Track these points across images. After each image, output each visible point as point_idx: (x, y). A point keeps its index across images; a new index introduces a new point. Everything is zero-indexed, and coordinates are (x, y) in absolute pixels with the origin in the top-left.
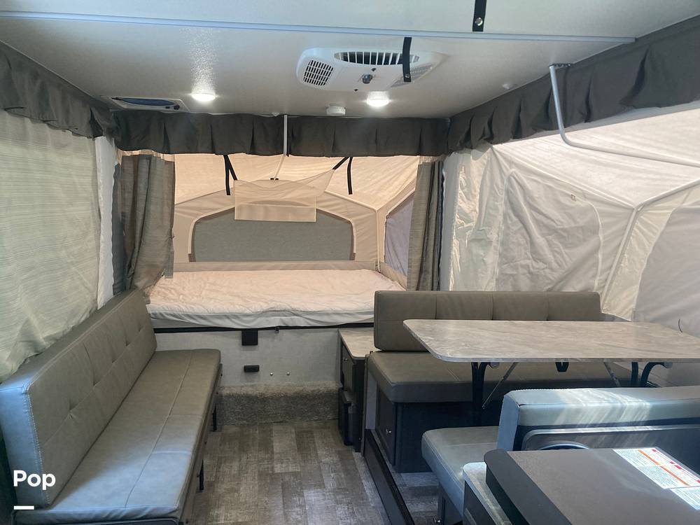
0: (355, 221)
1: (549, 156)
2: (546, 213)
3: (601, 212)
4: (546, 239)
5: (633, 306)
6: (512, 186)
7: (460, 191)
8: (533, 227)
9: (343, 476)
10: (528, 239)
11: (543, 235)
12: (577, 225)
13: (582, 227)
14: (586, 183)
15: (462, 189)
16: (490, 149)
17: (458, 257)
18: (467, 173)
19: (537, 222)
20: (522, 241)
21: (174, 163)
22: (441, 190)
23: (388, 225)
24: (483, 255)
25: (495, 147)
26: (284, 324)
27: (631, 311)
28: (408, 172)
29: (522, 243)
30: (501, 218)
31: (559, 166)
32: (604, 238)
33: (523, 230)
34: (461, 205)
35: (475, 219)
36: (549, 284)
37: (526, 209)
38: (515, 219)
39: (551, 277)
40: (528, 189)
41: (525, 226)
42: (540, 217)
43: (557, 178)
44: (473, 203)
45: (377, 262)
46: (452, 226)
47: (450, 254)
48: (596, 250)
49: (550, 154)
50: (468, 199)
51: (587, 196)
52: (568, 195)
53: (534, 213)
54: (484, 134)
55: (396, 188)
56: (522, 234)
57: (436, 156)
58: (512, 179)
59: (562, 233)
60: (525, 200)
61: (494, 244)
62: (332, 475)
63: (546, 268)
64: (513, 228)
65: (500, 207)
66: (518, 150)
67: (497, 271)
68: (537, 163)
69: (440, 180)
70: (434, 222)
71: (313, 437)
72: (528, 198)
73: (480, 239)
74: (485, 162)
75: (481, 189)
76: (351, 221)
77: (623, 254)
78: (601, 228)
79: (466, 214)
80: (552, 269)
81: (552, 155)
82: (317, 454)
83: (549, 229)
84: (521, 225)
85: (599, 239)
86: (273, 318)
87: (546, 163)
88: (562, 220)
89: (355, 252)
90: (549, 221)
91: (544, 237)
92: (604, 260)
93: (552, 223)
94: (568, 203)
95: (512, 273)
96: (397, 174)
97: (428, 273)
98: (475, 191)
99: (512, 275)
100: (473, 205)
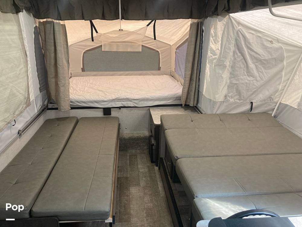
0: (161, 51)
1: (261, 20)
2: (256, 51)
3: (286, 50)
4: (255, 65)
5: (298, 100)
6: (239, 37)
7: (211, 39)
8: (249, 58)
9: (149, 180)
10: (246, 65)
11: (253, 63)
12: (272, 57)
13: (275, 58)
14: (280, 34)
15: (212, 37)
16: (228, 16)
17: (209, 73)
18: (215, 28)
19: (251, 56)
20: (242, 66)
21: (65, 25)
22: (201, 37)
23: (176, 53)
24: (222, 73)
25: (231, 14)
26: (123, 105)
27: (297, 103)
28: (186, 26)
29: (242, 67)
30: (231, 54)
31: (266, 25)
32: (287, 63)
33: (243, 60)
34: (211, 46)
35: (218, 54)
36: (255, 88)
37: (245, 49)
38: (239, 54)
39: (256, 85)
40: (247, 38)
41: (245, 59)
42: (253, 53)
43: (263, 31)
44: (218, 45)
45: (171, 71)
46: (206, 57)
47: (205, 72)
48: (281, 70)
49: (261, 19)
50: (215, 43)
51: (279, 41)
52: (269, 41)
53: (249, 51)
54: (225, 8)
55: (180, 34)
56: (243, 63)
57: (199, 19)
58: (239, 32)
59: (264, 61)
60: (245, 44)
61: (228, 67)
62: (144, 179)
63: (254, 80)
64: (238, 59)
65: (231, 48)
66: (244, 17)
67: (228, 81)
68: (254, 24)
69: (202, 32)
70: (198, 54)
71: (137, 158)
72: (247, 43)
73: (220, 64)
74: (225, 23)
75: (222, 38)
76: (158, 50)
77: (296, 72)
78: (285, 59)
79: (214, 51)
80: (257, 81)
81: (263, 19)
82: (138, 168)
83: (257, 60)
84: (242, 57)
85: (284, 64)
86: (117, 102)
87: (259, 23)
88: (264, 54)
89: (160, 66)
90: (257, 55)
91: (254, 64)
92: (285, 75)
93: (259, 56)
94: (268, 45)
95: (236, 82)
96: (180, 28)
97: (194, 81)
98: (219, 39)
99: (236, 84)
100: (217, 46)
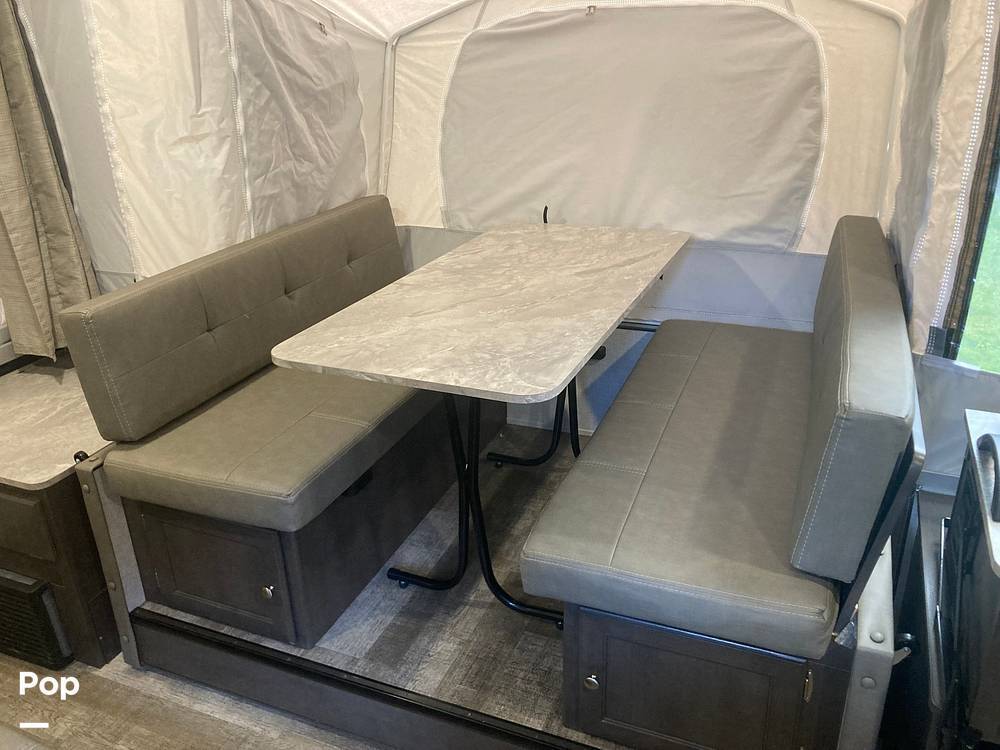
2: (298, 63)
3: (360, 54)
4: (305, 115)
8: (287, 94)
10: (284, 119)
11: (300, 108)
12: (337, 81)
13: (342, 84)
20: (276, 126)
29: (276, 129)
33: (274, 103)
36: (320, 198)
37: (270, 58)
38: (256, 82)
39: (321, 186)
41: (275, 94)
42: (292, 73)
51: (335, 22)
52: (315, 24)
53: (282, 64)
56: (274, 112)
59: (322, 99)
60: (265, 39)
63: (313, 169)
64: (257, 101)
67: (247, 194)
72: (270, 36)
80: (319, 170)
83: (307, 96)
84: (269, 93)
85: (360, 102)
90: (304, 78)
91: (301, 111)
92: (369, 136)
93: (309, 82)
94: (320, 41)
99: (274, 197)
